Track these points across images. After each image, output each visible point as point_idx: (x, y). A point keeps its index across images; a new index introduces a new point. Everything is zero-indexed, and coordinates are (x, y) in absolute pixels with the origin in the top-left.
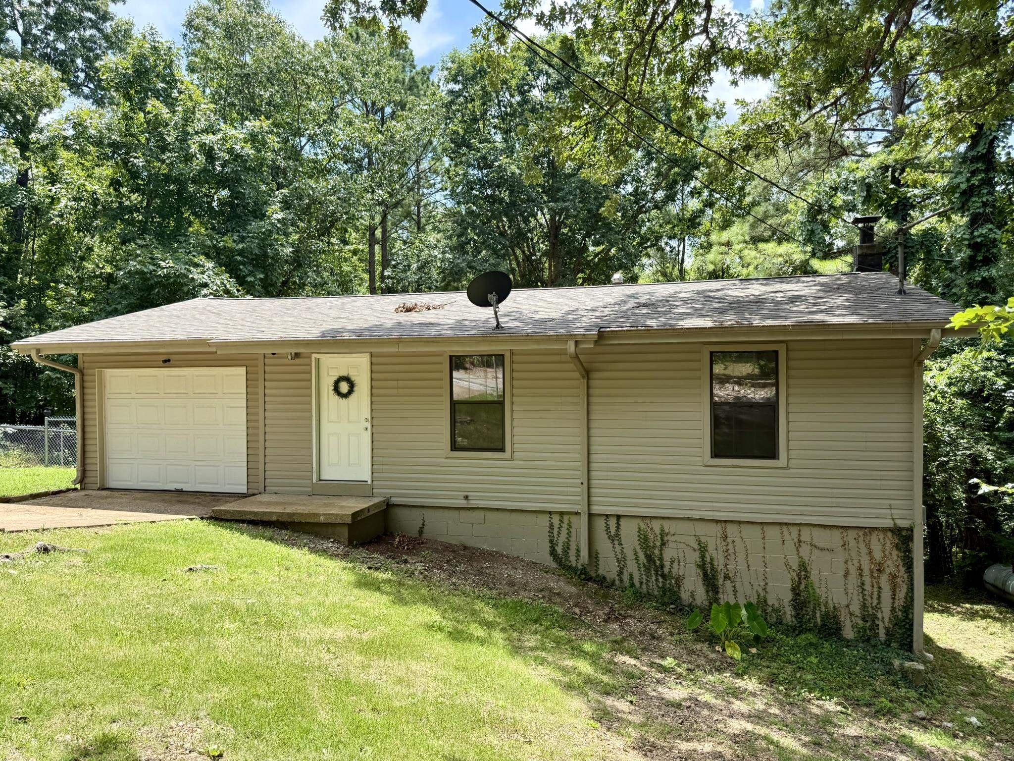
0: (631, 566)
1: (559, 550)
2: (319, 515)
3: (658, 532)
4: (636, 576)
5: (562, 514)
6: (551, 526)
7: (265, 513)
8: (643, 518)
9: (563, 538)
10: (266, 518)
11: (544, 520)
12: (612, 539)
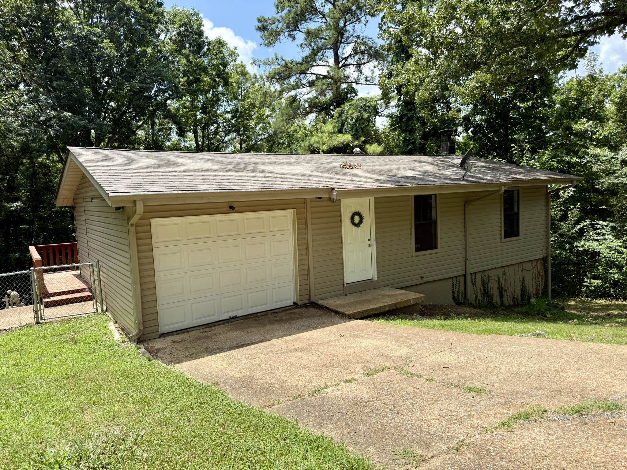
0: (479, 296)
1: (456, 295)
2: (409, 300)
3: (487, 276)
4: (480, 299)
5: (456, 277)
6: (453, 284)
7: (381, 307)
8: (482, 271)
9: (457, 290)
10: (382, 310)
11: (450, 282)
12: (473, 284)
